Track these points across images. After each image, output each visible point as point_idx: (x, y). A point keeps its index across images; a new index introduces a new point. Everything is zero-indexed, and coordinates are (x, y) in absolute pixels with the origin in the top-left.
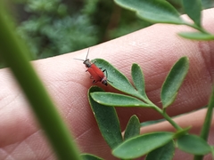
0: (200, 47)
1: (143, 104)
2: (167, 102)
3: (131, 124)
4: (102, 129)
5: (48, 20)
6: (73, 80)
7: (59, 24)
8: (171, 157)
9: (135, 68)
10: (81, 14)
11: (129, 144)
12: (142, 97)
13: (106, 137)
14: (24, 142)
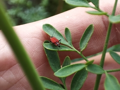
0: (103, 18)
1: (71, 49)
2: (83, 48)
3: (66, 61)
4: (50, 63)
5: (21, 9)
6: (35, 37)
7: (27, 12)
8: (86, 78)
9: (67, 30)
10: (40, 6)
11: (63, 70)
12: (70, 46)
13: (53, 68)
14: (9, 70)
